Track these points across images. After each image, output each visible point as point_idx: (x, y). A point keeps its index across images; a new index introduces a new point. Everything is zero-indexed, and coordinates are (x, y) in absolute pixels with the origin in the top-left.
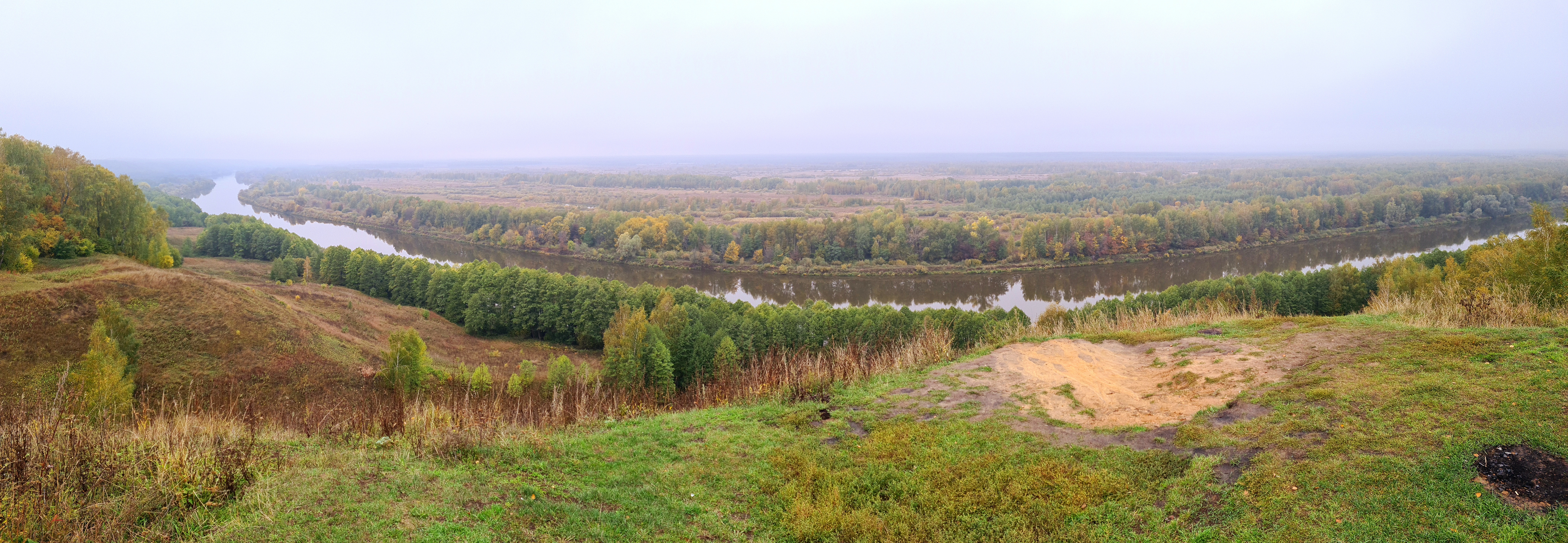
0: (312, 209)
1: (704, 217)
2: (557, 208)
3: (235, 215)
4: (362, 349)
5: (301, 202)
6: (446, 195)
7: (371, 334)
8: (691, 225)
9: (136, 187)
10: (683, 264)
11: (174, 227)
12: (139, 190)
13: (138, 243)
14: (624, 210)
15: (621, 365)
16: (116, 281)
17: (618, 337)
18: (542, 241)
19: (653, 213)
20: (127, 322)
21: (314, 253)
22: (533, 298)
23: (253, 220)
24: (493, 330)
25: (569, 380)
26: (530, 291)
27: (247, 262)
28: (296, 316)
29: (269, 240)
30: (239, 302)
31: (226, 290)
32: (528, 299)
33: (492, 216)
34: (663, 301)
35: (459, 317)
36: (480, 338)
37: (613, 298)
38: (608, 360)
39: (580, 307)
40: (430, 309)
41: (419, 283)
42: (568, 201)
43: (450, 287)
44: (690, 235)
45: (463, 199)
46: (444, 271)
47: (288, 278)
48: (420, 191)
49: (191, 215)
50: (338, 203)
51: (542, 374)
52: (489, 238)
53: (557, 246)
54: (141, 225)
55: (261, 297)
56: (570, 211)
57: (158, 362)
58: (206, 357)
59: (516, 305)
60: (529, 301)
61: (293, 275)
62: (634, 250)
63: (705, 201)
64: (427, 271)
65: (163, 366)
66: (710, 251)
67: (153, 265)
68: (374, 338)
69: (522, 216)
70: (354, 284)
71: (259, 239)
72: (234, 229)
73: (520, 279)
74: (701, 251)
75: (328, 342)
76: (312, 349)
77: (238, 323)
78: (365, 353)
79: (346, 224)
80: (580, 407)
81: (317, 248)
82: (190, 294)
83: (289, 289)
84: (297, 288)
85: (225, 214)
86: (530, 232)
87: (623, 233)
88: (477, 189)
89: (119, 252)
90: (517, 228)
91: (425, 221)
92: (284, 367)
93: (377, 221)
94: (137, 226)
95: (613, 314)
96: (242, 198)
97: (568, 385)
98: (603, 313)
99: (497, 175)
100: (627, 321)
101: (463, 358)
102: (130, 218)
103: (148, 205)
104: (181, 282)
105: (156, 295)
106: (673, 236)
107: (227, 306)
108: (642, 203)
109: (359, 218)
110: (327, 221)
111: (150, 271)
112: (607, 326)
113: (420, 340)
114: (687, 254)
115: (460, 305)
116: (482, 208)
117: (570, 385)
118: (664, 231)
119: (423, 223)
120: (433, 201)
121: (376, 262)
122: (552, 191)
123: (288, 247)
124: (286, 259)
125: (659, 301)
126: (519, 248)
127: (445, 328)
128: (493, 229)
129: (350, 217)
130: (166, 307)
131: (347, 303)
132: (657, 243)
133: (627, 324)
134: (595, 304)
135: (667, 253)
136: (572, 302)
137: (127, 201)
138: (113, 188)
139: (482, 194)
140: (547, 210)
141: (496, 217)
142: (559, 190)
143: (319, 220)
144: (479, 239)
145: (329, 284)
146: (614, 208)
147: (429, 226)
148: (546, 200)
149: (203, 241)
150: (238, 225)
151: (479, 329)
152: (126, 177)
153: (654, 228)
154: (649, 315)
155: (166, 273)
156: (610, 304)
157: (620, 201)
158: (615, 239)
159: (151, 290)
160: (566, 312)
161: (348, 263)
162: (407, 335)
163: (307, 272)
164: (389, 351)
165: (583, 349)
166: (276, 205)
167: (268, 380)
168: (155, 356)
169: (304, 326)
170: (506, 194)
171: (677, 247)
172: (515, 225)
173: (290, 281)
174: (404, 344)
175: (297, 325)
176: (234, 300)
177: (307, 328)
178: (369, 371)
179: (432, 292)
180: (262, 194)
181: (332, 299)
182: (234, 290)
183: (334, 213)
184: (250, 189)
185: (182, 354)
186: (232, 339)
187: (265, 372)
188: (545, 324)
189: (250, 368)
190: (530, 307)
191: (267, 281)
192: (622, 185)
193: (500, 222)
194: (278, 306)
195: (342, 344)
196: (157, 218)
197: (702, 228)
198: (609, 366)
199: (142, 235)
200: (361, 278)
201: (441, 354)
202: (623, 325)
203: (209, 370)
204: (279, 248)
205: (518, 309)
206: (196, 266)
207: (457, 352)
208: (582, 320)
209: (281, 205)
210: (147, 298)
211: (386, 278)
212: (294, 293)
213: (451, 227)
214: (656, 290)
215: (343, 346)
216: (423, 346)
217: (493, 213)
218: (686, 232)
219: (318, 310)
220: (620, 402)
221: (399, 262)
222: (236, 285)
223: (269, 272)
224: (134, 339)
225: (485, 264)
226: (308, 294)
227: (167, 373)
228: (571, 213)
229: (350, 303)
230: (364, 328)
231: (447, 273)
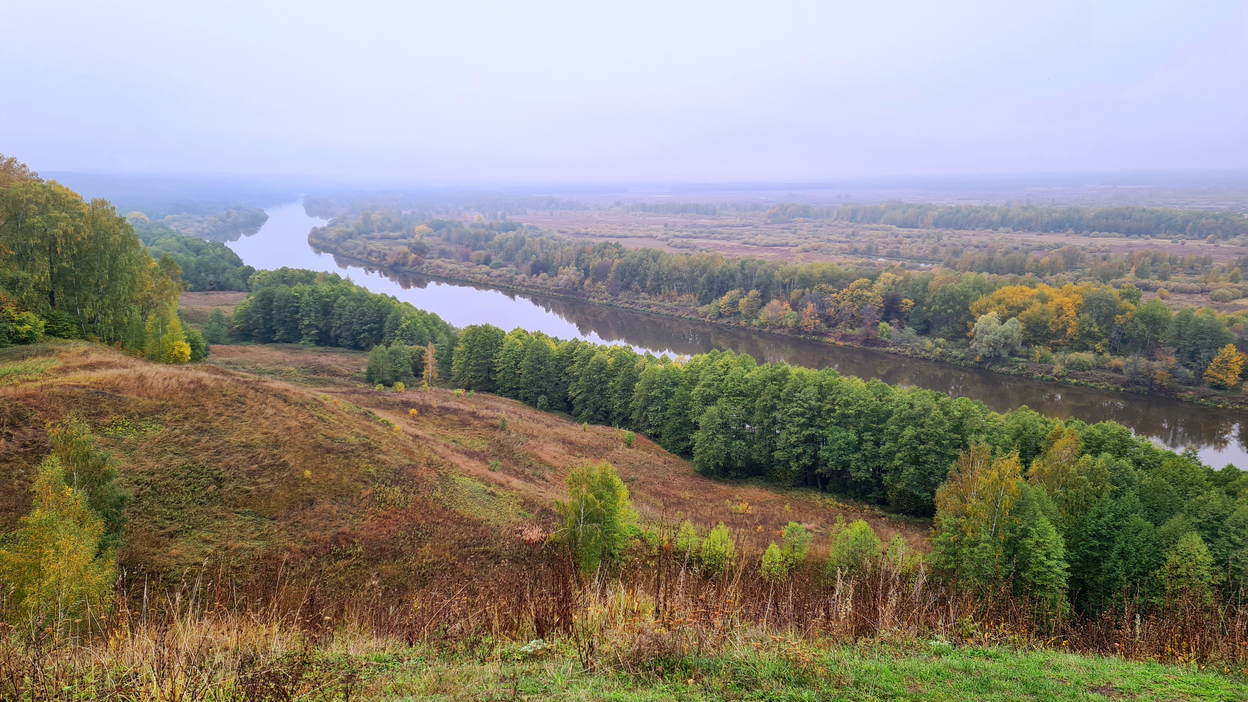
0: (438, 262)
1: (1166, 293)
2: (861, 265)
3: (304, 271)
4: (523, 497)
5: (420, 250)
6: (667, 239)
7: (539, 472)
8: (1132, 307)
9: (121, 220)
10: (1109, 379)
11: (191, 290)
12: (127, 226)
13: (126, 320)
14: (991, 272)
15: (965, 550)
16: (84, 387)
17: (963, 500)
18: (830, 322)
19: (1053, 279)
20: (104, 460)
21: (441, 336)
22: (812, 419)
23: (335, 279)
24: (741, 469)
25: (867, 562)
26: (806, 405)
27: (325, 353)
28: (411, 444)
29: (363, 314)
30: (310, 421)
31: (285, 401)
32: (802, 420)
33: (745, 277)
34: (1059, 444)
35: (684, 445)
36: (718, 480)
37: (958, 428)
38: (940, 538)
39: (895, 440)
40: (636, 431)
41: (617, 387)
42: (884, 252)
43: (669, 395)
44: (1129, 325)
45: (694, 248)
46: (661, 367)
47: (398, 379)
48: (621, 233)
49: (224, 270)
50: (482, 252)
51: (821, 549)
52: (739, 313)
53: (857, 331)
54: (131, 288)
55: (348, 413)
56: (887, 271)
57: (162, 528)
58: (250, 518)
59: (780, 429)
60: (804, 424)
61: (405, 374)
62: (1006, 345)
63: (1172, 261)
64: (632, 366)
65: (171, 535)
66: (1173, 361)
67: (154, 358)
68: (543, 479)
69: (797, 278)
70: (511, 389)
71: (346, 313)
72: (302, 294)
73: (789, 386)
74: (1151, 357)
75: (465, 486)
76: (439, 500)
77: (307, 459)
78: (528, 504)
79: (497, 287)
80: (887, 612)
81: (446, 329)
82: (221, 409)
83: (399, 398)
84: (412, 396)
85: (285, 270)
86: (810, 305)
87: (985, 313)
88: (720, 230)
89: (91, 335)
90: (788, 297)
91: (630, 283)
92: (389, 532)
93: (550, 283)
94: (122, 288)
95: (956, 457)
96: (315, 241)
97: (865, 572)
98: (937, 453)
99: (756, 207)
100: (983, 473)
101: (689, 513)
102: (111, 275)
103: (144, 252)
104: (204, 387)
105: (158, 412)
106: (1091, 325)
107: (289, 429)
108: (1030, 260)
109: (520, 277)
110: (464, 282)
111: (147, 368)
112: (944, 477)
113: (617, 481)
114: (1118, 361)
115: (686, 425)
116: (728, 262)
117: (869, 570)
118: (1072, 313)
119: (627, 287)
120: (644, 250)
121: (547, 352)
122: (853, 234)
123: (397, 326)
124: (393, 347)
125: (1051, 443)
126: (790, 331)
127: (660, 463)
128: (746, 298)
129: (504, 276)
130: (177, 431)
131: (498, 422)
132: (1055, 336)
133: (982, 479)
134: (923, 437)
135: (1074, 356)
136: (880, 431)
137: (105, 245)
138: (79, 222)
139: (728, 239)
140: (842, 269)
141: (751, 277)
142: (868, 233)
143: (451, 280)
144: (720, 316)
145: (468, 389)
146: (972, 267)
147: (637, 292)
148: (843, 251)
149: (246, 316)
150: (308, 288)
151: (717, 465)
152: (103, 203)
153: (1051, 307)
154: (1027, 467)
155: (178, 372)
156: (951, 440)
157: (983, 255)
158: (969, 323)
159: (149, 401)
160: (868, 446)
161: (501, 354)
162: (596, 473)
163: (431, 369)
164: (568, 501)
165: (898, 513)
166: (375, 254)
167: (361, 554)
168: (157, 518)
169: (423, 461)
170: (771, 240)
171: (1098, 346)
172: (785, 292)
173: (400, 385)
174: (592, 489)
175: (411, 460)
176: (300, 417)
177: (429, 465)
178: (534, 534)
179: (640, 403)
180: (350, 236)
181: (473, 414)
182: (300, 401)
183: (477, 269)
184: (329, 226)
185: (206, 513)
186: (296, 485)
187: (356, 540)
188: (831, 464)
189: (329, 534)
190: (806, 433)
191: (360, 386)
192: (993, 226)
193: (758, 287)
194: (379, 428)
195: (489, 490)
196: (161, 274)
197: (1159, 313)
198: (943, 548)
199: (132, 307)
200: (522, 380)
201: (654, 506)
202: (975, 479)
203: (255, 539)
204: (381, 328)
205: (784, 435)
206: (231, 359)
207: (680, 503)
208: (897, 462)
209: (385, 255)
210: (141, 416)
211: (564, 379)
212: (407, 405)
213: (674, 293)
214: (1046, 423)
215: (492, 494)
216: (623, 491)
217: (747, 271)
218: (1119, 319)
219: (449, 433)
220: (960, 614)
221: (586, 352)
222: (305, 391)
223: (364, 370)
224: (117, 489)
225: (729, 357)
226: (431, 406)
227: (178, 548)
228: (888, 274)
229: (504, 421)
230: (528, 463)
231: (666, 371)
